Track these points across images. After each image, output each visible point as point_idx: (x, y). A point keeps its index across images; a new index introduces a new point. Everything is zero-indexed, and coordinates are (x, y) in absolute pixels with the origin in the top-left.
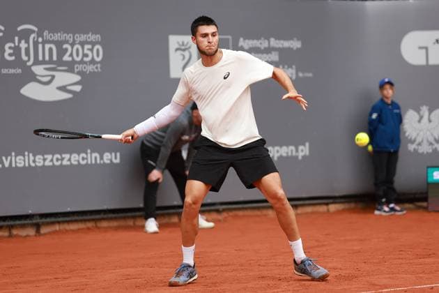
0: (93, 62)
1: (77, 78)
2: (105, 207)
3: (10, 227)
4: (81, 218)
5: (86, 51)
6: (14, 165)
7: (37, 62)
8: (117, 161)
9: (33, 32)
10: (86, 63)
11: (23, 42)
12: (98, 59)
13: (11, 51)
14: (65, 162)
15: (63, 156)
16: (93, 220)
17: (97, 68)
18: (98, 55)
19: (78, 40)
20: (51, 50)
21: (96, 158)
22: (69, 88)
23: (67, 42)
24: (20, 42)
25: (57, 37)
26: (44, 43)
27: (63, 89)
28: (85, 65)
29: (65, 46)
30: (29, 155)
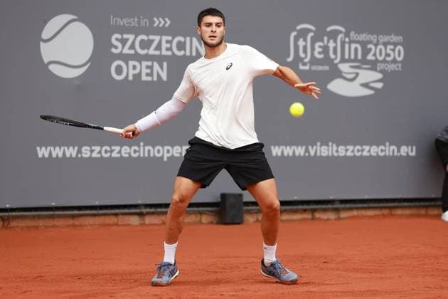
0: (394, 61)
1: (380, 76)
2: (399, 196)
3: (314, 211)
4: (376, 205)
5: (389, 51)
6: (318, 154)
7: (343, 60)
8: (413, 154)
9: (340, 32)
10: (388, 62)
11: (331, 41)
12: (399, 59)
13: (321, 50)
14: (365, 154)
15: (364, 147)
16: (389, 208)
17: (398, 67)
18: (399, 55)
19: (381, 41)
20: (356, 49)
21: (393, 151)
22: (372, 85)
23: (370, 42)
24: (328, 41)
25: (363, 37)
26: (350, 42)
27: (366, 85)
28: (387, 64)
29: (369, 46)
30: (332, 146)
